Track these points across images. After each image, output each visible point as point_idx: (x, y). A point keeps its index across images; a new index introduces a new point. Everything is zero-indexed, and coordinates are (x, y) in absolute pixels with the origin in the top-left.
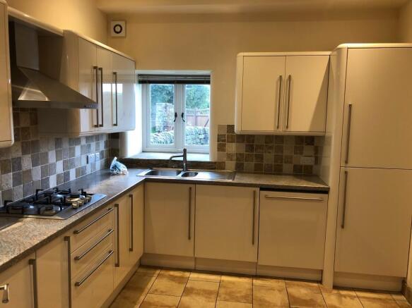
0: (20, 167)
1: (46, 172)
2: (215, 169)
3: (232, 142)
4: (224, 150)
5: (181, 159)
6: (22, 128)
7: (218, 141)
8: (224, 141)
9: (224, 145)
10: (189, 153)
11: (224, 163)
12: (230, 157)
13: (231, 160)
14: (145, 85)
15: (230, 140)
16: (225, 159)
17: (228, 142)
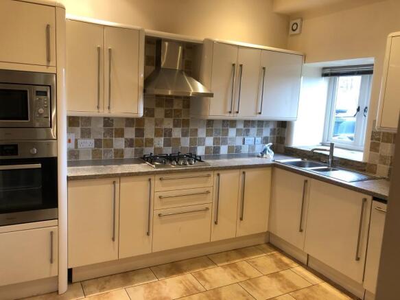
0: (170, 135)
1: (194, 143)
2: (365, 170)
3: (387, 142)
4: (377, 151)
5: (328, 153)
6: (175, 110)
7: (372, 139)
8: (379, 139)
9: (378, 145)
10: (336, 147)
11: (376, 165)
12: (383, 159)
13: (384, 164)
14: (333, 78)
15: (386, 140)
16: (377, 161)
17: (383, 141)
